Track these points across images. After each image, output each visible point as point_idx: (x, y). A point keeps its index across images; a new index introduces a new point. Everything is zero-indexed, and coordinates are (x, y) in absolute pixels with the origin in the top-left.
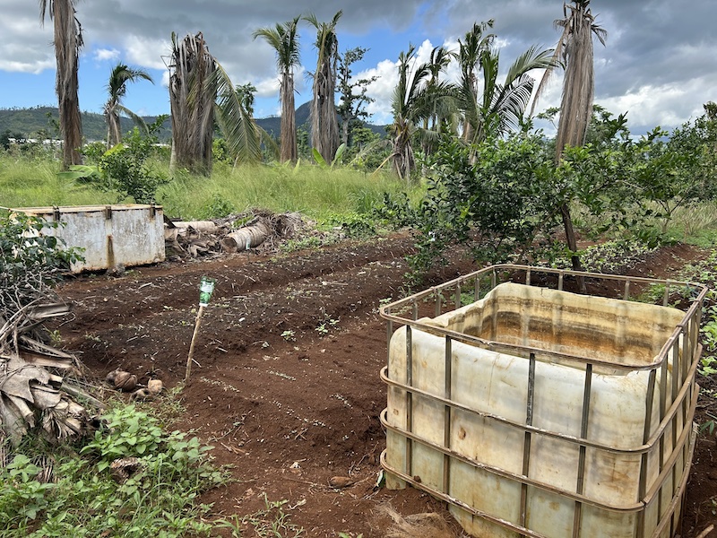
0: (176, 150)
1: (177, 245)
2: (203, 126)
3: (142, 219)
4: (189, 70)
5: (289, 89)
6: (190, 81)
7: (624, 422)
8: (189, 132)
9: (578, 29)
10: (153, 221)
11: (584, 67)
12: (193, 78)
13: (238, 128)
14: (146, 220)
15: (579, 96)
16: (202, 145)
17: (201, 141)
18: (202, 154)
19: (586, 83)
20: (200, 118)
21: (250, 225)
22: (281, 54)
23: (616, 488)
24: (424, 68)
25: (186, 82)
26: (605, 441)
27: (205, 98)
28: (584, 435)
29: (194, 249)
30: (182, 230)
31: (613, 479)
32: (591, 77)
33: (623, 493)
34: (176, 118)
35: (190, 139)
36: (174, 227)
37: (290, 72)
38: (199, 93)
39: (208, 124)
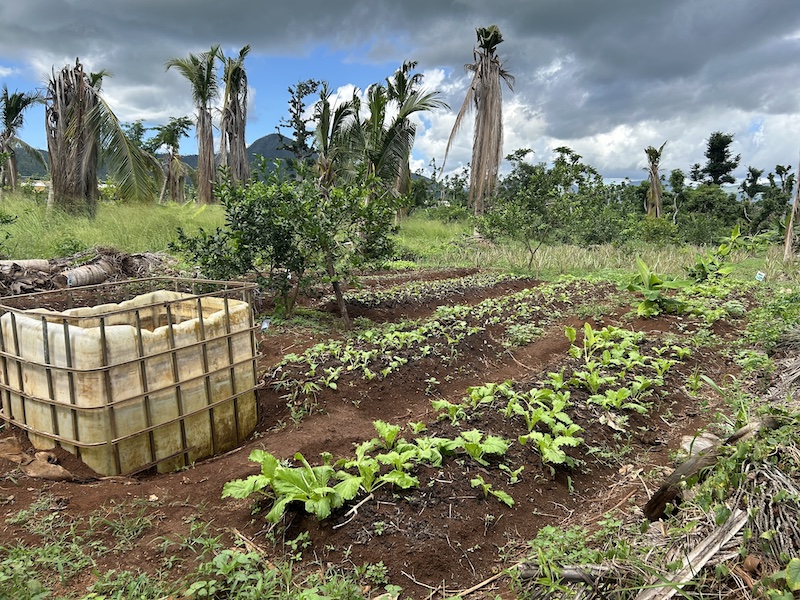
0: (54, 189)
2: (84, 163)
4: (67, 104)
5: (206, 124)
6: (68, 115)
7: (84, 353)
8: (67, 171)
9: (486, 74)
11: (493, 112)
12: (72, 112)
13: (124, 165)
15: (490, 139)
16: (84, 184)
17: (82, 179)
18: (83, 193)
19: (496, 126)
20: (79, 155)
21: (90, 263)
22: (197, 85)
23: (86, 396)
24: (346, 106)
25: (64, 115)
26: (78, 368)
27: (86, 133)
28: (70, 365)
29: (17, 287)
30: (5, 268)
31: (84, 391)
32: (500, 121)
33: (91, 399)
34: (54, 155)
35: (69, 177)
37: (208, 107)
38: (79, 128)
39: (90, 161)
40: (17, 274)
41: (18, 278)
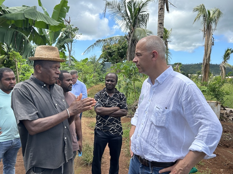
1: (225, 116)
3: (213, 106)
10: (217, 107)
14: (214, 106)
29: (231, 118)
30: (228, 111)
36: (225, 109)
40: (231, 114)
41: (231, 115)
